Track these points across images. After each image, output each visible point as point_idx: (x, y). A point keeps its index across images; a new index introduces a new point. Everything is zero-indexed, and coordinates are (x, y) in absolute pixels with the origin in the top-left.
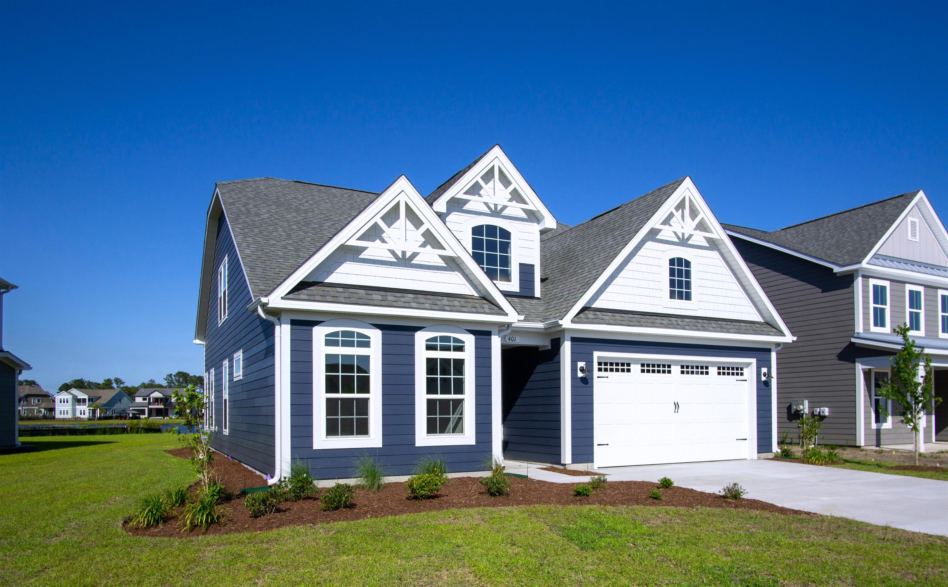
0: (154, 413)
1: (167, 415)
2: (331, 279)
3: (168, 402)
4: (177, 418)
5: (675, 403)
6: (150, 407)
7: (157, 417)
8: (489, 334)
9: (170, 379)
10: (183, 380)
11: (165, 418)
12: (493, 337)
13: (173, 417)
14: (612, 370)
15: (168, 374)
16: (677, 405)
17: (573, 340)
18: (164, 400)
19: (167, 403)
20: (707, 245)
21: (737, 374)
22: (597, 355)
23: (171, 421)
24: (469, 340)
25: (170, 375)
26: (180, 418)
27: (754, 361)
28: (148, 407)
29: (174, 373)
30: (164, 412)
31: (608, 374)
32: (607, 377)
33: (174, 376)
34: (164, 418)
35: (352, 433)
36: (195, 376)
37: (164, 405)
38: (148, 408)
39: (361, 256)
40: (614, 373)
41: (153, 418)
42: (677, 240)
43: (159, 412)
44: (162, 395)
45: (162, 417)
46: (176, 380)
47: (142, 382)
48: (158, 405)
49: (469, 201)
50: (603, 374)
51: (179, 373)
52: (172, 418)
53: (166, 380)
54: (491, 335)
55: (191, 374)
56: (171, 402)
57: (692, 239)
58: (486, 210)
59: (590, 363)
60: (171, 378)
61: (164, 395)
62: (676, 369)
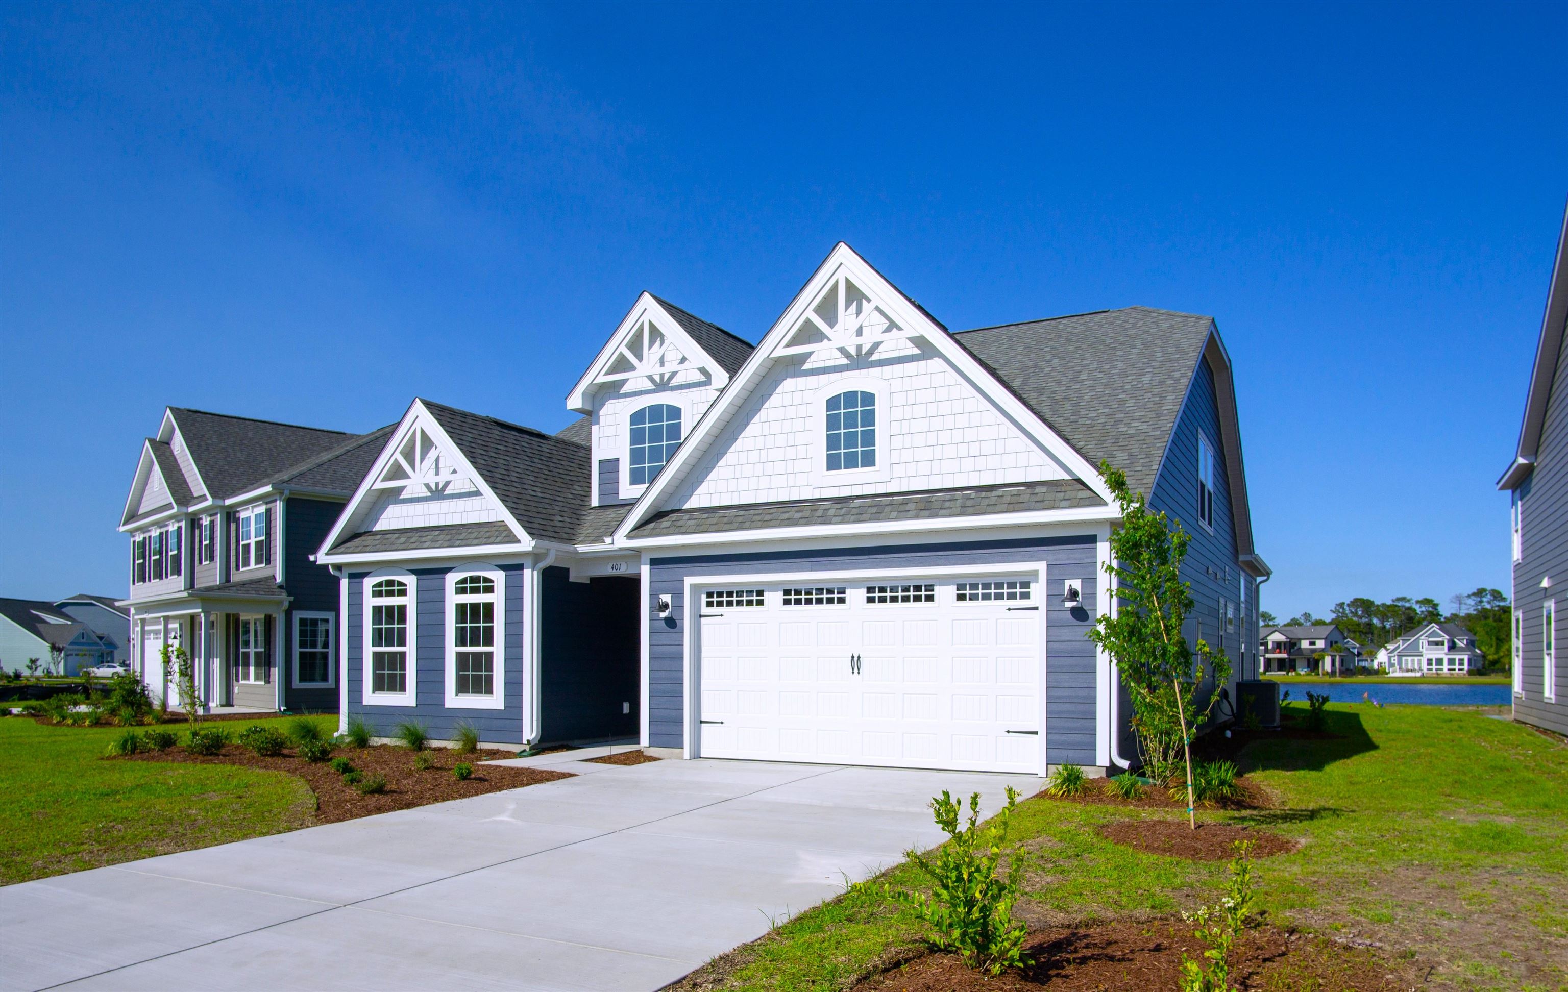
0: (1274, 665)
1: (1293, 668)
2: (380, 526)
3: (1296, 648)
4: (1308, 675)
5: (853, 657)
6: (1267, 656)
7: (1279, 673)
8: (520, 567)
9: (1341, 610)
10: (1363, 612)
11: (1290, 674)
12: (525, 571)
13: (1302, 673)
14: (730, 604)
15: (1338, 603)
16: (856, 662)
17: (654, 562)
18: (1287, 646)
19: (1292, 650)
20: (917, 351)
21: (1012, 596)
22: (689, 581)
23: (1298, 679)
24: (498, 577)
25: (1341, 605)
26: (1313, 674)
27: (1041, 567)
28: (1264, 656)
29: (1347, 601)
30: (1287, 665)
31: (724, 610)
32: (722, 615)
33: (1348, 605)
34: (1288, 674)
35: (396, 691)
36: (1383, 605)
37: (1289, 653)
38: (1265, 658)
39: (401, 497)
40: (735, 608)
41: (1273, 673)
42: (845, 361)
43: (1282, 665)
44: (1284, 637)
45: (1284, 673)
46: (1352, 612)
47: (1292, 618)
48: (1280, 652)
49: (627, 380)
50: (715, 610)
51: (1356, 600)
52: (1300, 674)
53: (1334, 612)
54: (523, 569)
55: (1378, 602)
56: (1300, 648)
57: (880, 349)
58: (649, 385)
59: (678, 595)
60: (1343, 609)
61: (1288, 638)
62: (857, 596)
